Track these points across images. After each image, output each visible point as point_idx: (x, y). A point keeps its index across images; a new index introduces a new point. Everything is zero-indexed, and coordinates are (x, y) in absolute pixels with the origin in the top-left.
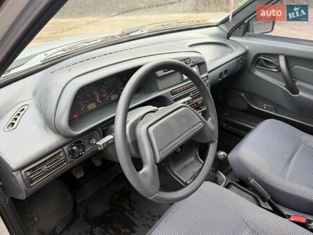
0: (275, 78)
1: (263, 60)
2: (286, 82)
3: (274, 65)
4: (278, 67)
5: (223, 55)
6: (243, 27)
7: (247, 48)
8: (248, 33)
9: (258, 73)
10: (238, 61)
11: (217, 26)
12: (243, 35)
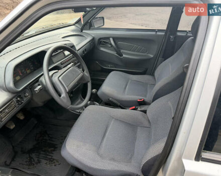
0: (111, 50)
1: (103, 41)
2: (116, 51)
3: (109, 43)
4: (111, 44)
5: (82, 41)
6: (88, 24)
7: (93, 36)
8: (92, 28)
9: (102, 49)
10: (90, 44)
11: (74, 25)
12: (89, 29)
